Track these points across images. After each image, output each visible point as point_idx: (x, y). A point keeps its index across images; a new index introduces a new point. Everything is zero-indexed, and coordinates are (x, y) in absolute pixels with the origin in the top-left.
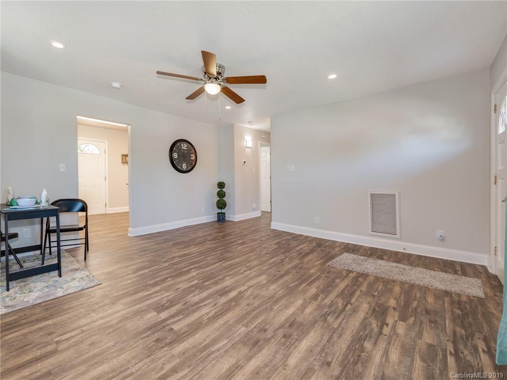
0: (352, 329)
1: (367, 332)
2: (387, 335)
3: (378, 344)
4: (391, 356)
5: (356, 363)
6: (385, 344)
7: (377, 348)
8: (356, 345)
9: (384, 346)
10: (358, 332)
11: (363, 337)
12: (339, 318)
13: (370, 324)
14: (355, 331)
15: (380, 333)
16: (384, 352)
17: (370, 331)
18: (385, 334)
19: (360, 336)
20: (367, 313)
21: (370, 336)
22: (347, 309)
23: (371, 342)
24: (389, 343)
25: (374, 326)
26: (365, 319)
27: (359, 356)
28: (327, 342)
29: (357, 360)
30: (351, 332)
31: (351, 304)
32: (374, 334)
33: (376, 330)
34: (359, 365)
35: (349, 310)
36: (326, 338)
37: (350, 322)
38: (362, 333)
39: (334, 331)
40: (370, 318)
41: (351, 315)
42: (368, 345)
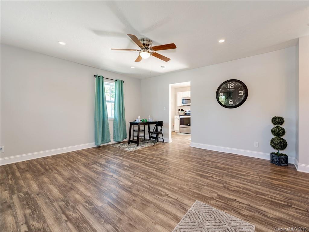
0: (45, 210)
1: (35, 216)
2: (21, 226)
3: (23, 216)
4: (12, 218)
5: (27, 203)
6: (19, 220)
7: (22, 214)
8: (35, 207)
9: (19, 218)
10: (40, 211)
11: (35, 212)
12: (59, 208)
13: (38, 222)
14: (42, 210)
15: (27, 223)
16: (17, 216)
17: (34, 218)
18: (23, 225)
19: (37, 211)
20: (48, 226)
21: (31, 216)
22: (63, 216)
23: (28, 214)
24: (16, 222)
25: (35, 223)
26: (45, 221)
27: (28, 205)
28: (48, 197)
29: (28, 203)
30: (43, 208)
31: (66, 221)
32: (30, 219)
33: (31, 222)
34: (25, 203)
35: (62, 217)
36: (51, 197)
37: (51, 211)
38: (37, 213)
39: (52, 202)
40: (43, 225)
41: (56, 215)
42: (28, 211)
